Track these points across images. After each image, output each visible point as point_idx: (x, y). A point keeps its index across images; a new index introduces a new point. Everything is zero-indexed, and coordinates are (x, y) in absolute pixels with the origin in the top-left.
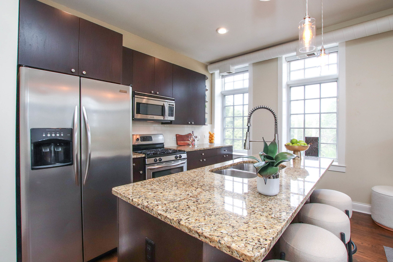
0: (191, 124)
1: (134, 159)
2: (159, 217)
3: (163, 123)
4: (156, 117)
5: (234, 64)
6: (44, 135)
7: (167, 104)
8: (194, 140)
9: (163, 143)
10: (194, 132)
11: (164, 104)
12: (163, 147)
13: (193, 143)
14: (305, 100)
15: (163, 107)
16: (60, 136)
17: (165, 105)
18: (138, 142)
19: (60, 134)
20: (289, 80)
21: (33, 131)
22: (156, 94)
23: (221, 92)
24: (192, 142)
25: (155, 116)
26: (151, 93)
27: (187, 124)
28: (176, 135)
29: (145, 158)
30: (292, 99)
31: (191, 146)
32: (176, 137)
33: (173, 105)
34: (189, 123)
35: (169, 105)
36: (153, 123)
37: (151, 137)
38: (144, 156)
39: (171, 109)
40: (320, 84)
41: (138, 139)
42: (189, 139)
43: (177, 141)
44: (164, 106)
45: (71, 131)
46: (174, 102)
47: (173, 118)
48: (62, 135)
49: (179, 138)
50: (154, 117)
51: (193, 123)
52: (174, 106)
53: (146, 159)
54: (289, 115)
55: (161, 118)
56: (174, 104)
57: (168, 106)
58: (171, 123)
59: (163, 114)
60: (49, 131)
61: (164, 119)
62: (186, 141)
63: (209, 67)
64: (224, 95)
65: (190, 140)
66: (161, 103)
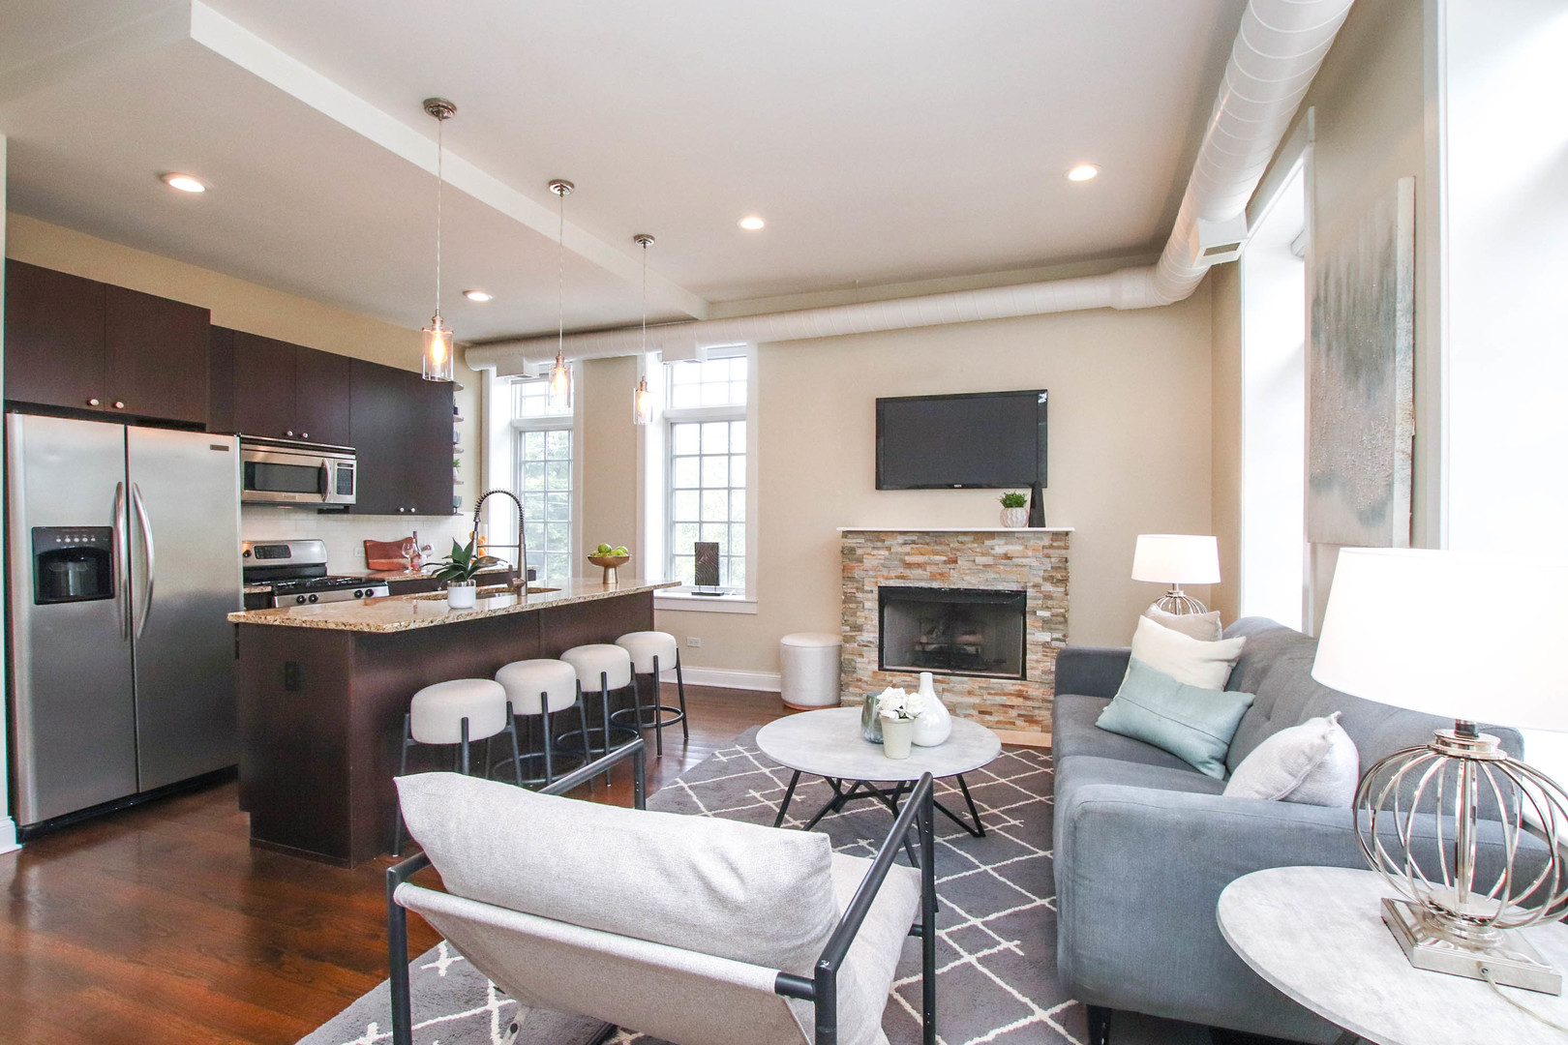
0: (408, 512)
1: (247, 596)
2: (304, 625)
3: (321, 511)
4: (299, 498)
5: (533, 357)
6: (59, 540)
7: (332, 464)
8: (419, 556)
9: (323, 564)
10: (418, 534)
11: (323, 464)
12: (325, 574)
13: (416, 561)
14: (701, 456)
15: (321, 472)
16: (89, 542)
17: (328, 466)
18: (248, 559)
19: (90, 538)
20: (669, 407)
21: (38, 533)
22: (300, 437)
23: (511, 423)
24: (412, 561)
25: (297, 495)
26: (285, 435)
27: (397, 512)
28: (365, 542)
29: (272, 594)
30: (678, 452)
31: (407, 571)
32: (366, 547)
33: (352, 466)
34: (402, 510)
35: (339, 465)
36: (288, 512)
37: (287, 548)
38: (269, 589)
39: (344, 476)
40: (729, 421)
41: (247, 554)
42: (403, 553)
43: (367, 557)
44: (326, 469)
45: (109, 533)
46: (354, 457)
47: (351, 499)
48: (93, 540)
49: (373, 550)
50: (294, 497)
51: (413, 510)
52: (355, 469)
53: (276, 598)
54: (670, 492)
55: (316, 498)
56: (354, 463)
57: (337, 467)
58: (346, 509)
59: (321, 489)
60: (67, 533)
61: (324, 500)
62: (396, 557)
63: (468, 354)
64: (518, 432)
65: (407, 554)
66: (316, 462)
